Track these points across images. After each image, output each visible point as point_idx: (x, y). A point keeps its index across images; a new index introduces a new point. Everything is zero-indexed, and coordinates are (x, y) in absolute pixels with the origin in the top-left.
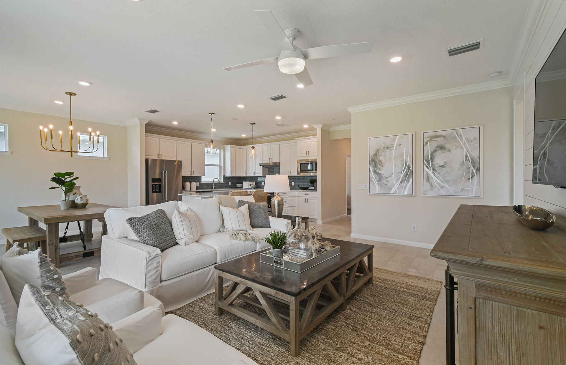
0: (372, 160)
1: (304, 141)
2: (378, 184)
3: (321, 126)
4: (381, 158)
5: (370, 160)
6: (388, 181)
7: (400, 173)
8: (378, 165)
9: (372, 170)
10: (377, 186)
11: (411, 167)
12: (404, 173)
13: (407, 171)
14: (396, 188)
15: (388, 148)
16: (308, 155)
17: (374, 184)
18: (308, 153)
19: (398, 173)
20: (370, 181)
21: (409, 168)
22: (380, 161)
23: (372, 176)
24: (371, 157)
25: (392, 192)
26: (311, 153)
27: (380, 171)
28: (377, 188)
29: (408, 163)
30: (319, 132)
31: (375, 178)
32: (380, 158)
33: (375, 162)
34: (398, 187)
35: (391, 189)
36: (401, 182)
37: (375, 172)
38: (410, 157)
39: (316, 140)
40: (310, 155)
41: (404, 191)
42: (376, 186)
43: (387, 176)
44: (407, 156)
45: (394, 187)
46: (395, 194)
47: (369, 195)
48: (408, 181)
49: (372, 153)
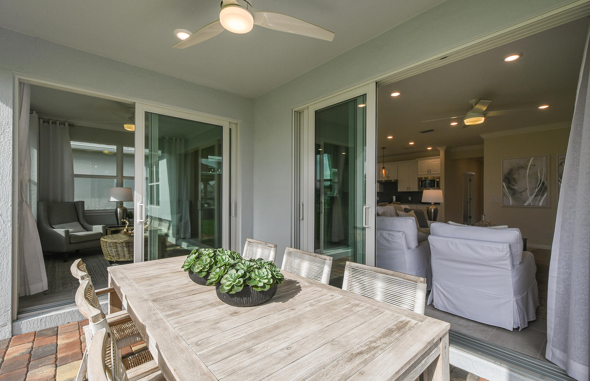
0: (505, 178)
1: (425, 161)
2: (511, 197)
3: (445, 148)
4: (516, 176)
5: (504, 177)
6: (522, 195)
7: (534, 188)
8: (512, 182)
9: (506, 186)
10: (511, 199)
11: (545, 184)
12: (538, 188)
13: (542, 187)
14: (530, 201)
15: (522, 168)
16: (429, 173)
17: (507, 198)
18: (429, 171)
19: (532, 189)
20: (504, 195)
21: (543, 184)
22: (514, 179)
23: (506, 191)
24: (505, 175)
25: (526, 204)
26: (432, 171)
27: (514, 186)
28: (511, 201)
29: (542, 180)
30: (442, 153)
31: (509, 193)
32: (514, 176)
33: (509, 179)
34: (532, 200)
35: (525, 202)
36: (536, 196)
37: (508, 188)
38: (544, 175)
39: (439, 160)
40: (432, 173)
41: (539, 204)
42: (509, 200)
43: (521, 191)
44: (541, 174)
45: (528, 200)
46: (529, 207)
47: (502, 207)
48: (543, 195)
49: (506, 172)
